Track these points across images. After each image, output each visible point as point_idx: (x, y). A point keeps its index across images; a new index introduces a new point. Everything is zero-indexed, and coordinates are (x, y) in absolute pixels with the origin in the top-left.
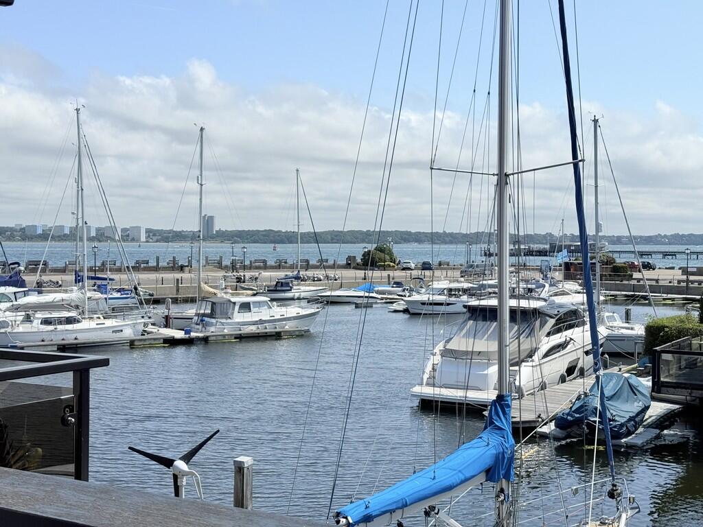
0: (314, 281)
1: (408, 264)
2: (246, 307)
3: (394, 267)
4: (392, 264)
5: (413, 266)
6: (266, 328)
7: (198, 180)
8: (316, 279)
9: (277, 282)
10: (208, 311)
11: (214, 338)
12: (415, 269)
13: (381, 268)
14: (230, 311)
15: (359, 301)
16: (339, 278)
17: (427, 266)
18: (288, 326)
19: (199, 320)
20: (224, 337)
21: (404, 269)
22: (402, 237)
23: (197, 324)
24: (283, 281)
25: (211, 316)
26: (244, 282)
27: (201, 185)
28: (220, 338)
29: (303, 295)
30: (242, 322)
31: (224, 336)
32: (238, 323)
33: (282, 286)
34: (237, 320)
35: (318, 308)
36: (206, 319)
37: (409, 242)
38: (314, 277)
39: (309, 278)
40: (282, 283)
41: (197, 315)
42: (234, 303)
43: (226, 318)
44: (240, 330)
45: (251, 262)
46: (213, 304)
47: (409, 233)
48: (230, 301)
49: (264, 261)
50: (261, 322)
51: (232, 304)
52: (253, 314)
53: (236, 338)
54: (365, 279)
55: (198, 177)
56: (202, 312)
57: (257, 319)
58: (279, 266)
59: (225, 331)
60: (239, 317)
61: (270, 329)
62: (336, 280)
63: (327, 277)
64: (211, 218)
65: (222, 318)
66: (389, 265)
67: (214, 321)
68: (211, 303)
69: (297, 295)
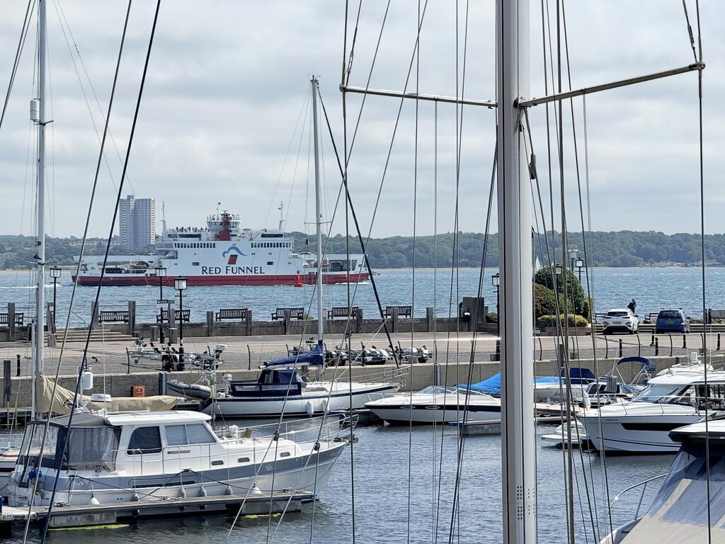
0: (365, 363)
1: (620, 319)
2: (147, 440)
3: (582, 325)
4: (579, 318)
5: (634, 321)
6: (201, 494)
7: (33, 110)
8: (369, 359)
9: (265, 372)
10: (50, 451)
11: (62, 521)
12: (641, 329)
13: (548, 329)
14: (108, 449)
15: (474, 419)
16: (430, 355)
17: (671, 322)
18: (260, 488)
19: (26, 477)
20: (91, 518)
21: (610, 331)
22: (638, 248)
23: (22, 485)
24: (279, 368)
25: (58, 462)
26: (181, 368)
27: (42, 124)
28: (80, 520)
29: (333, 404)
30: (138, 478)
31: (89, 514)
32: (128, 481)
33: (276, 381)
34: (123, 474)
35: (338, 440)
36: (45, 471)
37: (659, 259)
38: (364, 354)
39: (351, 356)
40: (276, 372)
41: (24, 460)
42: (118, 430)
43: (97, 469)
44: (134, 499)
45: (210, 315)
46: (63, 432)
47: (657, 238)
48: (106, 423)
49: (246, 314)
50: (188, 477)
51: (111, 433)
52: (167, 456)
53: (120, 520)
54: (497, 358)
55: (32, 103)
56: (35, 452)
57: (177, 471)
58: (282, 325)
59: (95, 501)
60: (130, 467)
61: (211, 494)
62: (422, 360)
63: (398, 354)
64: (145, 205)
65: (87, 468)
66: (571, 323)
67: (64, 475)
68: (56, 430)
69: (315, 405)
